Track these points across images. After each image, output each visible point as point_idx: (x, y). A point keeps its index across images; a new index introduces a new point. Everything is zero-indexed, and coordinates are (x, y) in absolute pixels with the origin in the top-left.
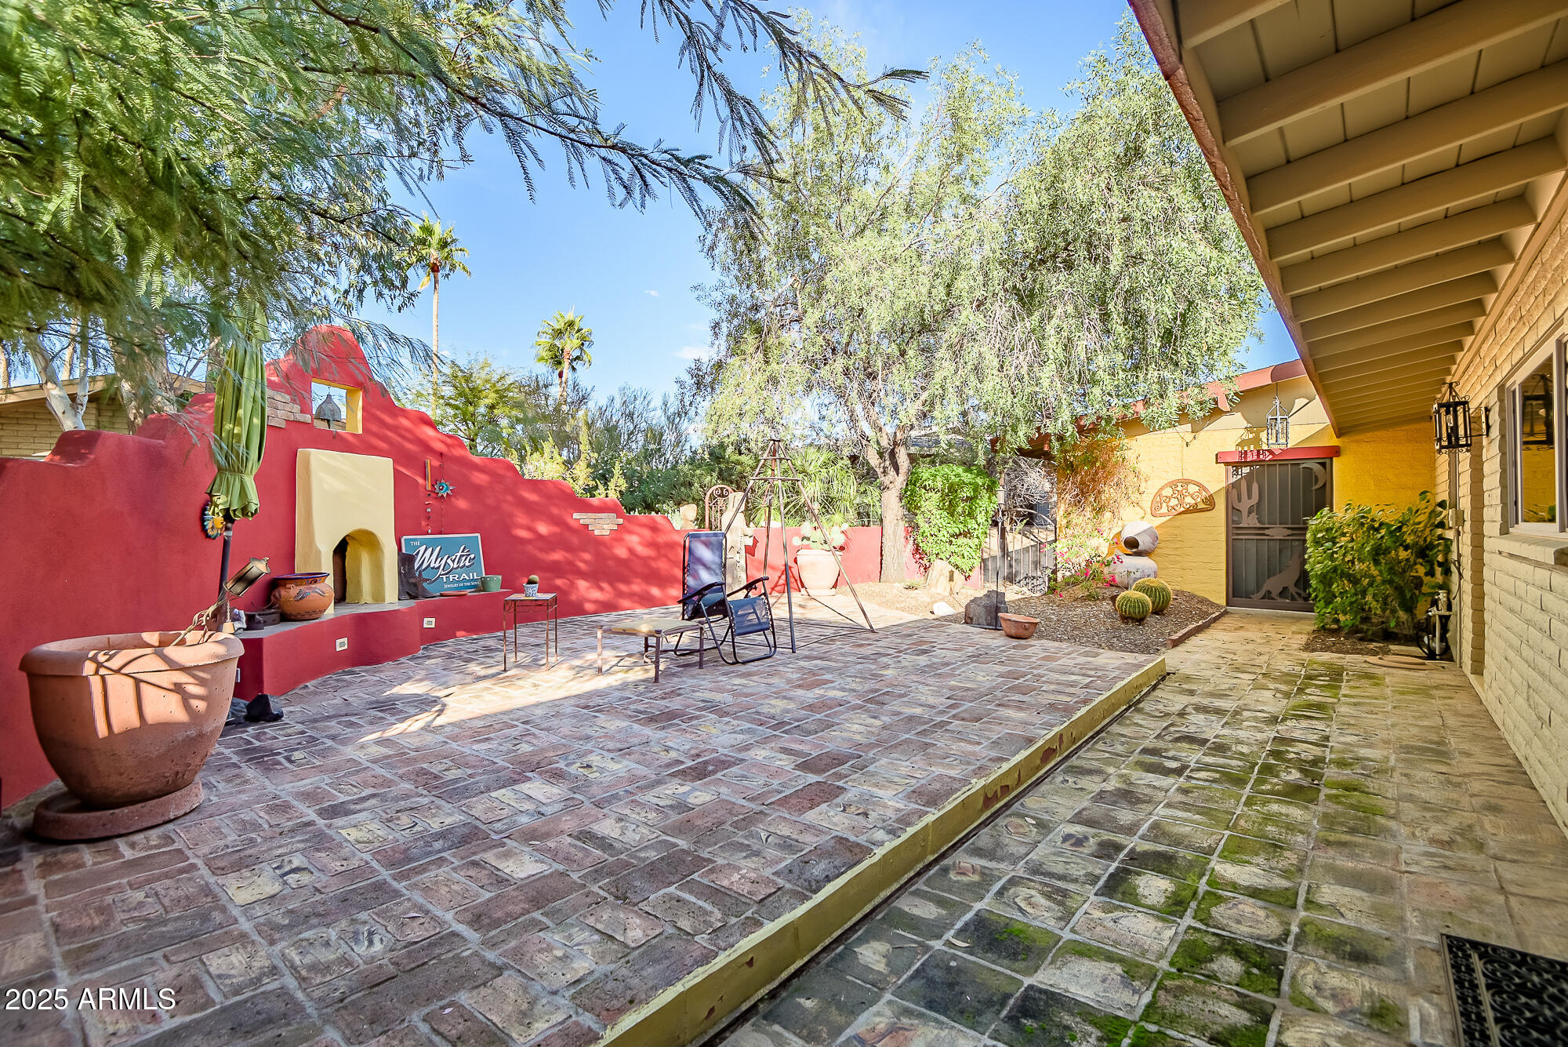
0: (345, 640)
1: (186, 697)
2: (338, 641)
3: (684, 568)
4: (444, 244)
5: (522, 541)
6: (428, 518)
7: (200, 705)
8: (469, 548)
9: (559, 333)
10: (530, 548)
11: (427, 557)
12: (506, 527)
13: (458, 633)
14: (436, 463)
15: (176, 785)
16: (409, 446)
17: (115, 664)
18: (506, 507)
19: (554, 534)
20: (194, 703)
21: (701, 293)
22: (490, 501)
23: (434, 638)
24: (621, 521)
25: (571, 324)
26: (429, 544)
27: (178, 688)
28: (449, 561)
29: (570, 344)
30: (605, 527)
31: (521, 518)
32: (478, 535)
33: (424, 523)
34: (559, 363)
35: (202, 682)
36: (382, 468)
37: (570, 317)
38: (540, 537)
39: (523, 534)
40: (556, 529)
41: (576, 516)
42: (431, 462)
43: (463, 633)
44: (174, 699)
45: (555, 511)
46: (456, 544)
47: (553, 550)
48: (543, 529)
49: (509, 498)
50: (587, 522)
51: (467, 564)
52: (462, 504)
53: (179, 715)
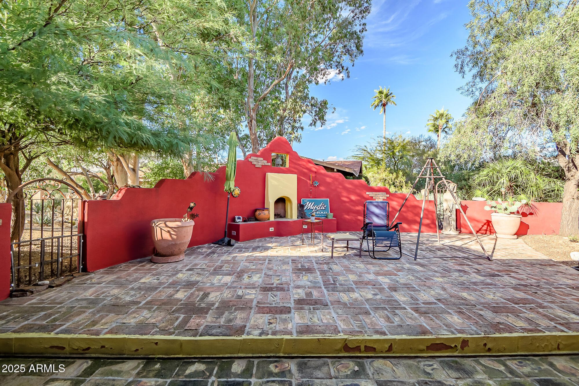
0: (273, 228)
1: (171, 234)
2: (270, 228)
3: (364, 215)
4: (387, 96)
5: (345, 202)
6: (311, 193)
7: (175, 237)
8: (325, 203)
9: (436, 119)
10: (347, 204)
11: (309, 205)
12: (339, 196)
13: (315, 231)
14: (314, 175)
15: (172, 255)
16: (305, 170)
17: (157, 224)
18: (339, 190)
19: (358, 200)
20: (173, 236)
21: (463, 91)
22: (333, 188)
23: (306, 231)
24: (388, 196)
25: (442, 115)
26: (310, 201)
27: (169, 232)
28: (317, 207)
29: (441, 122)
30: (381, 197)
31: (345, 194)
32: (329, 199)
33: (309, 195)
34: (438, 131)
35: (174, 231)
36: (294, 177)
37: (441, 112)
38: (352, 201)
39: (345, 199)
40: (358, 198)
41: (367, 193)
42: (312, 175)
43: (317, 231)
44: (168, 234)
45: (358, 191)
46: (320, 202)
47: (357, 206)
48: (353, 198)
49: (340, 187)
50: (372, 195)
51: (323, 209)
52: (322, 188)
53: (170, 238)
